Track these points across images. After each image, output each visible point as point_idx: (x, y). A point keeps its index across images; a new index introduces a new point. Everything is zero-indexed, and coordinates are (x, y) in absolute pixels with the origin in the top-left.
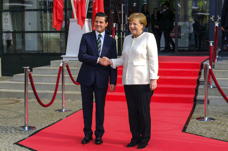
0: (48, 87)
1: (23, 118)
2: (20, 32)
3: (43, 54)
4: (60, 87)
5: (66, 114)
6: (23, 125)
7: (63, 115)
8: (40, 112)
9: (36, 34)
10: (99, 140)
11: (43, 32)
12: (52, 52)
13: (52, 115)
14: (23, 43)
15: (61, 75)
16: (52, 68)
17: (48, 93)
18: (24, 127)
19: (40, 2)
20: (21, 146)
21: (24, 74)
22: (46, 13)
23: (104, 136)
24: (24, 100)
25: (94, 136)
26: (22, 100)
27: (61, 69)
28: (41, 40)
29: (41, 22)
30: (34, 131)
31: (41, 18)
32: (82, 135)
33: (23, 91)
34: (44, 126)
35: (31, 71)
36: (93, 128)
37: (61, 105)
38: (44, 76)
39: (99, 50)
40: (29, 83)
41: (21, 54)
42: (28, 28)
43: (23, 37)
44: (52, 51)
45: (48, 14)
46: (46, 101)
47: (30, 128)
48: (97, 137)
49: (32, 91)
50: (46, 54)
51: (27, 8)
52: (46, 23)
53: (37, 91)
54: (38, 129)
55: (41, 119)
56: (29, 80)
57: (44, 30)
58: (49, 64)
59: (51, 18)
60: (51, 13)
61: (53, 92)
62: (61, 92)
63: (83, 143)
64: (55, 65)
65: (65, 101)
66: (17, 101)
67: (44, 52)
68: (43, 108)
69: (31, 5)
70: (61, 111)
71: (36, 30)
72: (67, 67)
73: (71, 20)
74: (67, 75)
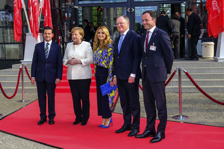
0: (11, 84)
3: (6, 60)
4: (20, 84)
5: (26, 104)
7: (23, 104)
8: (5, 103)
10: (51, 121)
11: (5, 43)
12: (12, 58)
13: (15, 105)
15: (21, 76)
16: (13, 70)
17: (11, 89)
19: (2, 22)
22: (7, 29)
23: (56, 118)
25: (48, 119)
27: (21, 70)
30: (1, 117)
31: (3, 33)
32: (39, 118)
34: (9, 113)
36: (47, 114)
37: (22, 97)
39: (46, 55)
45: (9, 30)
48: (50, 119)
52: (8, 37)
54: (4, 116)
55: (6, 107)
58: (11, 67)
61: (15, 88)
62: (21, 88)
63: (38, 124)
64: (16, 68)
65: (25, 94)
67: (7, 58)
68: (10, 100)
70: (22, 101)
72: (26, 68)
73: (27, 34)
74: (25, 75)
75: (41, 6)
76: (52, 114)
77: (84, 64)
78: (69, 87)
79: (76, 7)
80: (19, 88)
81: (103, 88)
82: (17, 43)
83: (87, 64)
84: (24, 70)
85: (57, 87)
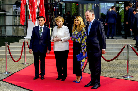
0: (17, 52)
1: (5, 68)
2: (3, 26)
3: (15, 37)
4: (23, 53)
5: (27, 66)
6: (5, 71)
7: (25, 65)
8: (14, 64)
9: (12, 27)
10: (42, 78)
13: (20, 66)
14: (5, 31)
15: (24, 47)
16: (19, 43)
17: (17, 56)
18: (5, 72)
19: (14, 12)
20: (3, 81)
21: (5, 46)
22: (17, 17)
23: (45, 76)
24: (5, 59)
25: (40, 76)
26: (4, 59)
27: (24, 43)
28: (14, 30)
29: (14, 21)
30: (10, 74)
31: (14, 19)
32: (34, 75)
33: (5, 55)
34: (15, 72)
35: (9, 45)
36: (40, 72)
37: (24, 61)
38: (16, 47)
40: (8, 51)
41: (4, 37)
42: (7, 24)
43: (5, 28)
44: (19, 35)
45: (18, 17)
46: (16, 59)
47: (8, 72)
48: (41, 76)
49: (9, 55)
50: (17, 37)
51: (8, 15)
52: (17, 22)
53: (12, 55)
54: (12, 73)
55: (14, 68)
56: (8, 49)
57: (16, 25)
58: (18, 41)
59: (19, 19)
60: (19, 17)
61: (20, 55)
62: (24, 55)
63: (34, 79)
64: (21, 42)
65: (26, 59)
66: (2, 60)
67: (16, 36)
68: (15, 62)
69: (9, 13)
71: (12, 25)
72: (27, 42)
73: (29, 20)
74: (27, 47)
75: (39, 2)
76: (43, 73)
77: (63, 41)
78: (54, 55)
79: (61, 3)
80: (22, 55)
81: (78, 56)
82: (22, 26)
83: (66, 41)
84: (26, 43)
85: (47, 55)
